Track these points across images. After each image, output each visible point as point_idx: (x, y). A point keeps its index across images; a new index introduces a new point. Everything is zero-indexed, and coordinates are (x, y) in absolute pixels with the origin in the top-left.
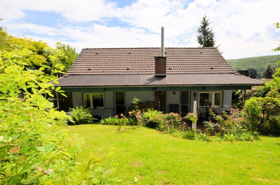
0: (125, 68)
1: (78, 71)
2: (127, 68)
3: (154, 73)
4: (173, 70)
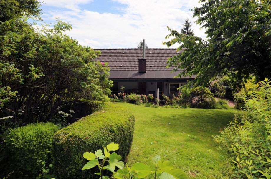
2: (120, 66)
3: (138, 69)
4: (153, 67)
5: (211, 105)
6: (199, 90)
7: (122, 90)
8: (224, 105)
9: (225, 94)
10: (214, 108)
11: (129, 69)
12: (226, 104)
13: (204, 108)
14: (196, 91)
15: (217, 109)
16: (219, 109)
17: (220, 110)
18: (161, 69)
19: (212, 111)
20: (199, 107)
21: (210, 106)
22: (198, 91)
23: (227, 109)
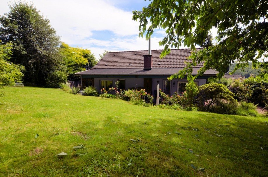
0: (128, 64)
1: (99, 66)
2: (129, 64)
3: (143, 67)
4: (161, 65)
5: (230, 109)
6: (211, 87)
7: (116, 84)
8: (251, 111)
9: (251, 95)
10: (235, 113)
11: (136, 67)
12: (254, 109)
13: (218, 112)
14: (208, 88)
15: (240, 115)
16: (243, 115)
17: (246, 117)
18: (169, 67)
19: (231, 118)
20: (213, 110)
21: (228, 111)
22: (211, 89)
23: (255, 116)
